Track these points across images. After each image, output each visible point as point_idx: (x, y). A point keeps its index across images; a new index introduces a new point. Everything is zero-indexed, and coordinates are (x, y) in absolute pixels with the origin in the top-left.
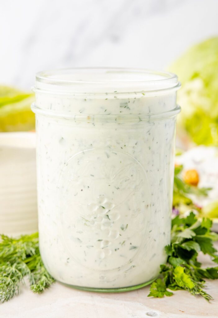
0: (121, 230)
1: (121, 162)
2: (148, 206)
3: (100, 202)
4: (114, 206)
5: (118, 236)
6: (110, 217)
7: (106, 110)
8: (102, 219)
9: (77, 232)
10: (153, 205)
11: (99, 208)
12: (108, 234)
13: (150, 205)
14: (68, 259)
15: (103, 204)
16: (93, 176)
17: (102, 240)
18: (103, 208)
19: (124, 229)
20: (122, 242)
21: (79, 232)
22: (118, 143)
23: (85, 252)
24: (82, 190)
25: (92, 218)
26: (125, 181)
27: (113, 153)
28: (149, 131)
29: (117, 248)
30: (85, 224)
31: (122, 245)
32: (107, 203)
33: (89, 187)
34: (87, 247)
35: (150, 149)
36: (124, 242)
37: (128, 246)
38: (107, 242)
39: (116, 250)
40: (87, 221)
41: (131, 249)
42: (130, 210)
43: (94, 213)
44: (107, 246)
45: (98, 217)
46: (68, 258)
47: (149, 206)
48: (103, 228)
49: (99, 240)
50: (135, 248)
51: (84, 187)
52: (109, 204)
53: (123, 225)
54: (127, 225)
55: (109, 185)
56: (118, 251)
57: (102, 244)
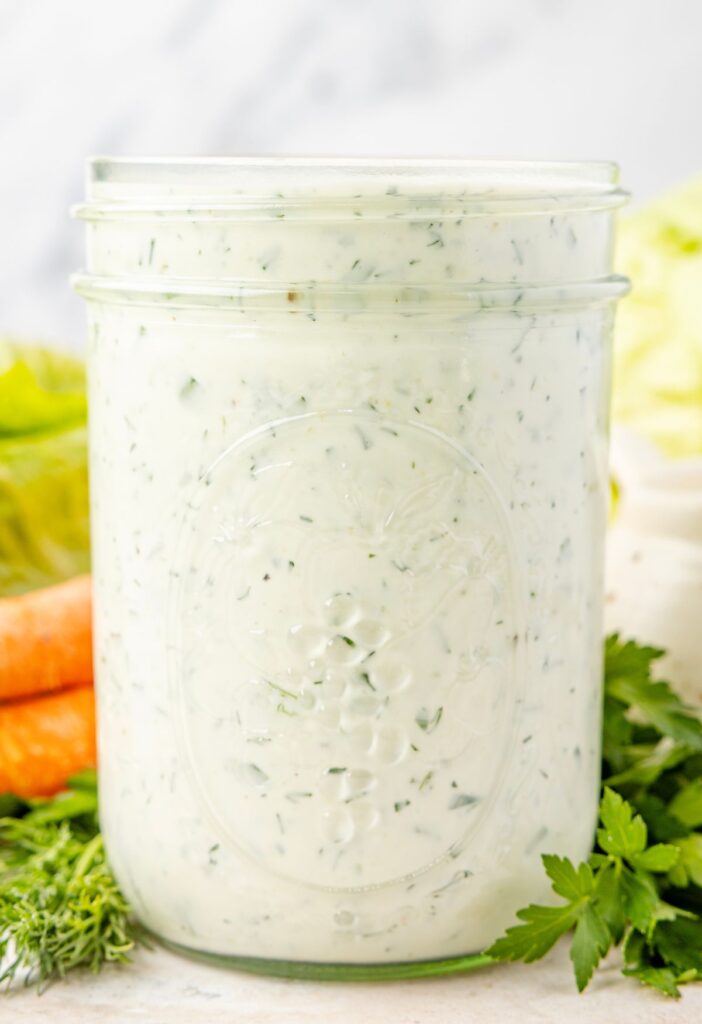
0: (417, 727)
1: (413, 466)
2: (516, 638)
3: (337, 622)
4: (386, 637)
5: (405, 750)
6: (373, 678)
7: (357, 262)
8: (344, 686)
9: (249, 740)
10: (536, 638)
11: (330, 644)
12: (367, 744)
13: (526, 636)
14: (215, 848)
15: (348, 628)
16: (309, 520)
17: (344, 769)
18: (349, 642)
19: (430, 726)
20: (421, 777)
21: (256, 741)
22: (405, 392)
23: (278, 816)
24: (266, 578)
25: (306, 684)
26: (432, 540)
27: (384, 429)
28: (515, 349)
29: (401, 799)
30: (280, 708)
31: (421, 788)
32: (360, 626)
33: (292, 564)
34: (288, 797)
35: (521, 419)
36: (429, 777)
37: (443, 793)
38: (363, 777)
39: (397, 807)
40: (284, 693)
41: (455, 806)
42: (449, 651)
43: (313, 664)
44: (365, 793)
45: (328, 678)
46: (213, 845)
47: (521, 640)
48: (345, 722)
49: (334, 771)
50: (469, 800)
51: (276, 563)
52: (370, 630)
53: (424, 709)
54: (441, 709)
55: (371, 556)
56: (405, 810)
57: (344, 786)
